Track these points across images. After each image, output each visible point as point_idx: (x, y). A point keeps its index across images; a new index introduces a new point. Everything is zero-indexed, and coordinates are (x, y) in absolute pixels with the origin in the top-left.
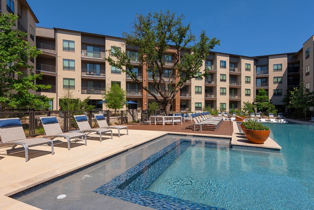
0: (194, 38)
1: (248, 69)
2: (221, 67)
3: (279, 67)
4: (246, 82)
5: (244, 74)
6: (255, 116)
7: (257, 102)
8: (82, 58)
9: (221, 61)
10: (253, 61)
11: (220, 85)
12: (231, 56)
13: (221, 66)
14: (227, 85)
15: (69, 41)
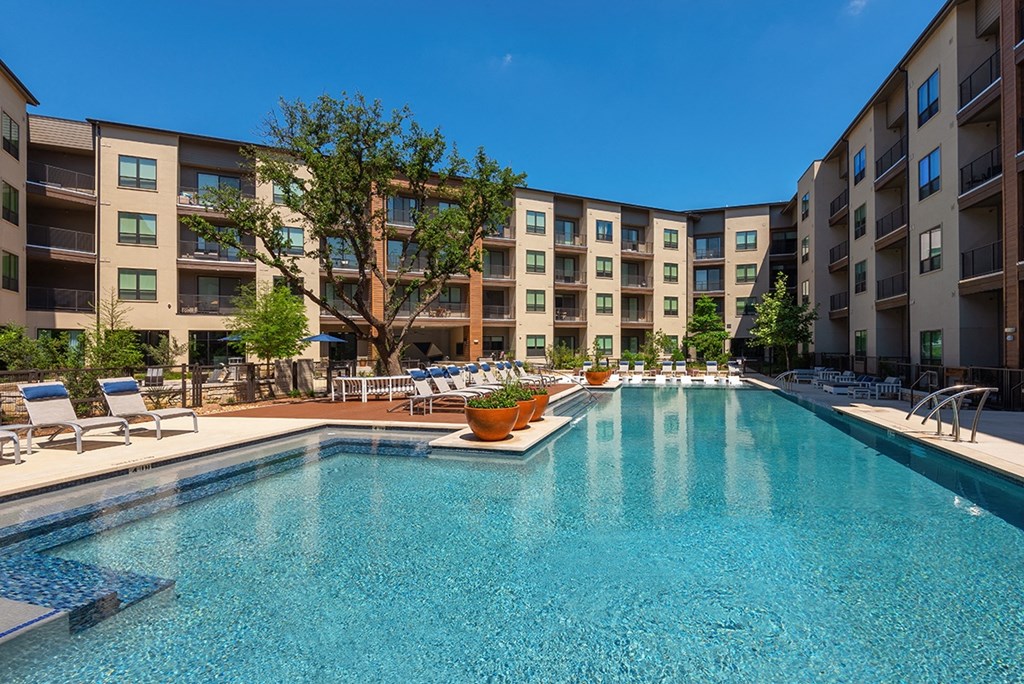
0: (466, 164)
1: (671, 245)
2: (598, 238)
3: (750, 240)
4: (665, 277)
5: (661, 256)
6: (674, 368)
7: (693, 331)
8: (179, 208)
9: (599, 223)
10: (685, 224)
11: (594, 286)
12: (625, 209)
13: (598, 234)
14: (614, 286)
15: (138, 160)
